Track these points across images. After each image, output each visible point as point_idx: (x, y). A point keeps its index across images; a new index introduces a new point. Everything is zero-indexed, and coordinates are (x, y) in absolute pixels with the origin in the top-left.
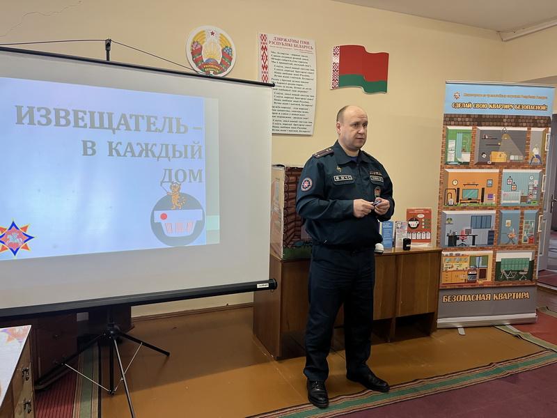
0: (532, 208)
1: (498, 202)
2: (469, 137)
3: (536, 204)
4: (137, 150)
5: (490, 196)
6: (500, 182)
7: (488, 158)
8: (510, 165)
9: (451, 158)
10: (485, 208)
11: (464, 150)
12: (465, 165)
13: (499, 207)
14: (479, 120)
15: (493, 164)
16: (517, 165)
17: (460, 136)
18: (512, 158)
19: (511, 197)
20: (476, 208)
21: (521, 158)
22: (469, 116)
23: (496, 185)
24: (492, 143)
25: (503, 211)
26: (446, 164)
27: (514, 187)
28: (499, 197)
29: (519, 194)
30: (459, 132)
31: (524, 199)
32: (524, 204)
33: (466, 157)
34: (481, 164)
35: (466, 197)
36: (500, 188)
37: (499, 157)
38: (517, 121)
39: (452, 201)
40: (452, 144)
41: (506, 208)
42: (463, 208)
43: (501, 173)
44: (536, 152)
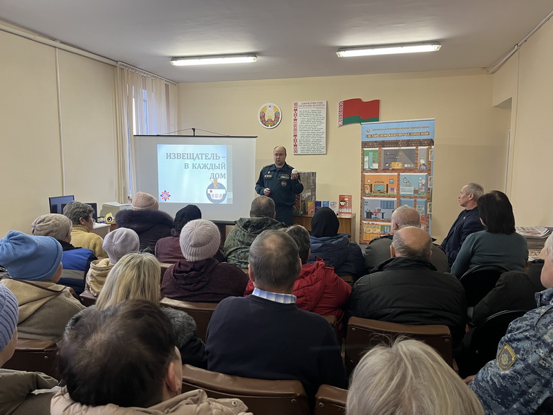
0: (422, 197)
1: (398, 193)
2: (377, 154)
3: (425, 195)
4: (202, 166)
5: (392, 189)
6: (399, 181)
7: (390, 166)
8: (405, 170)
9: (366, 167)
10: (389, 197)
11: (374, 162)
12: (375, 170)
13: (398, 196)
14: (383, 144)
15: (393, 169)
16: (410, 170)
17: (371, 154)
18: (406, 166)
19: (406, 190)
20: (383, 196)
21: (413, 166)
22: (376, 142)
23: (396, 183)
24: (393, 157)
25: (402, 199)
26: (363, 170)
27: (408, 184)
28: (398, 190)
29: (413, 188)
30: (371, 151)
31: (416, 192)
32: (416, 195)
33: (376, 166)
34: (385, 170)
35: (377, 189)
36: (399, 184)
37: (397, 165)
38: (408, 143)
39: (367, 191)
40: (366, 159)
41: (404, 197)
42: (375, 196)
43: (399, 175)
44: (422, 162)
